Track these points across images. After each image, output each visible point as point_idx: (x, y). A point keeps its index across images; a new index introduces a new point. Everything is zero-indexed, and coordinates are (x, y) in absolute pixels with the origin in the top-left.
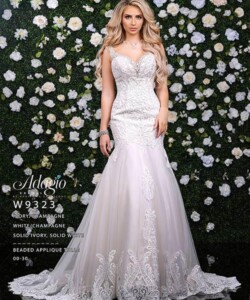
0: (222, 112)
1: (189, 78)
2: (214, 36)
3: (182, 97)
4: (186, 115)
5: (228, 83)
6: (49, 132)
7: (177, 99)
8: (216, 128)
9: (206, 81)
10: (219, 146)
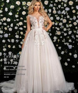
0: (75, 32)
1: (65, 21)
2: (72, 8)
3: (62, 27)
4: (63, 32)
5: (77, 22)
6: (21, 37)
7: (61, 27)
8: (73, 36)
9: (70, 22)
10: (74, 42)
